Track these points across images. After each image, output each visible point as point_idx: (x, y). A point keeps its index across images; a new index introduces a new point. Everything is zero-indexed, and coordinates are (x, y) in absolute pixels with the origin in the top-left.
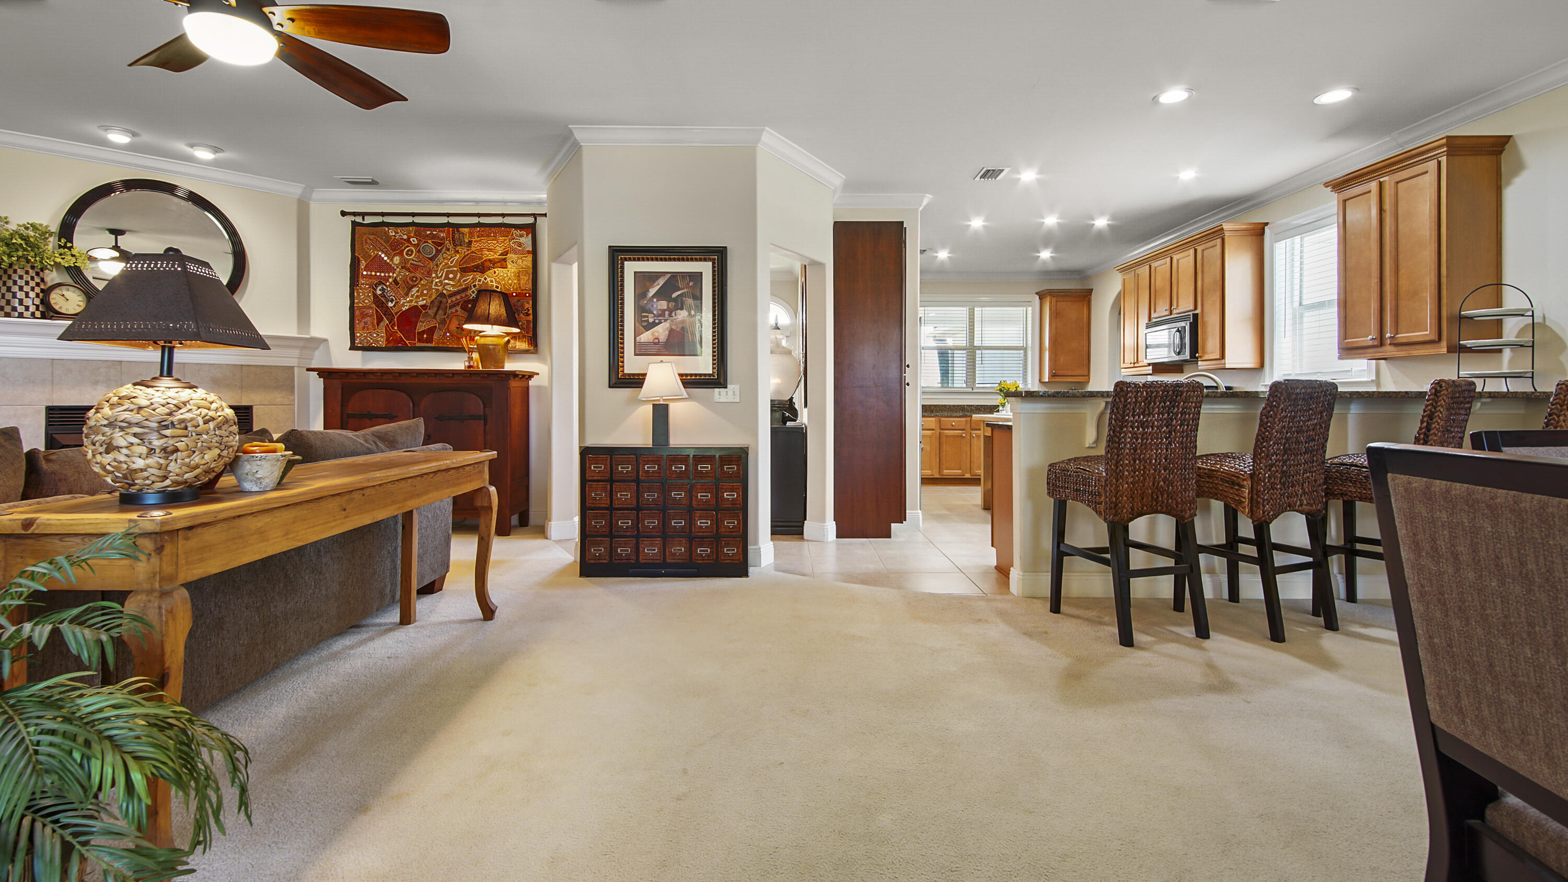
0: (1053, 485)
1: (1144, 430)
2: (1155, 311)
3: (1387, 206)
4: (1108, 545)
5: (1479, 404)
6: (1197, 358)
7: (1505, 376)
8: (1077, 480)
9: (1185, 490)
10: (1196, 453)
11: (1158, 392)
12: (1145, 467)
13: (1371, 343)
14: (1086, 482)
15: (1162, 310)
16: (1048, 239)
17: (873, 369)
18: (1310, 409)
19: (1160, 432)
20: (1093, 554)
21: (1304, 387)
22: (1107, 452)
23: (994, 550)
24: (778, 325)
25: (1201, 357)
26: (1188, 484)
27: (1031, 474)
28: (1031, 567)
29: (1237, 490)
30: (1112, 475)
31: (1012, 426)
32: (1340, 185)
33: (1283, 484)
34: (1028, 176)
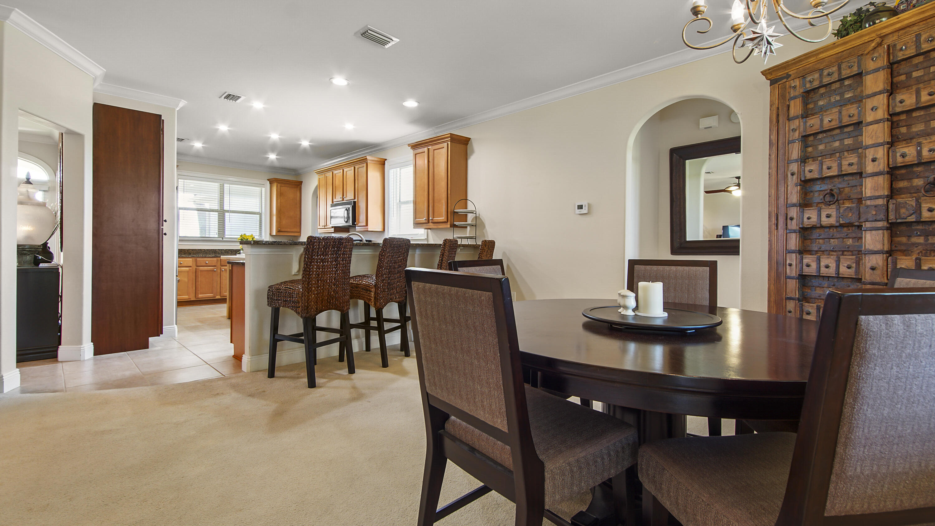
0: (271, 299)
1: (323, 264)
2: (335, 198)
3: (431, 160)
4: (303, 331)
5: (459, 249)
6: (355, 225)
7: (467, 238)
8: (285, 295)
9: (345, 295)
10: (350, 275)
11: (330, 243)
12: (324, 285)
13: (425, 221)
14: (291, 296)
15: (338, 198)
16: (273, 148)
17: (133, 222)
18: (400, 252)
19: (332, 264)
20: (295, 338)
21: (397, 241)
22: (303, 277)
23: (232, 345)
24: (30, 180)
25: (357, 224)
26: (346, 292)
27: (257, 294)
28: (256, 352)
29: (369, 293)
30: (305, 290)
31: (244, 263)
32: (415, 146)
33: (388, 289)
34: (258, 105)
